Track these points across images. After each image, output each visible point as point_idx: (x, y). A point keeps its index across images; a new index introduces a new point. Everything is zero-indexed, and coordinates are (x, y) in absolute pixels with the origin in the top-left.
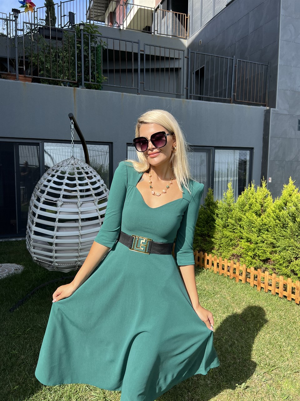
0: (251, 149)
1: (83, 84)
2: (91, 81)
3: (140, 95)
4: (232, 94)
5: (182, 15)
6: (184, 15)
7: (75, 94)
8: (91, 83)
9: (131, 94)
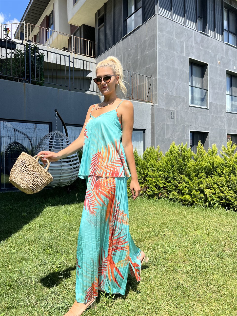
0: (144, 131)
1: (30, 81)
2: (37, 80)
3: (71, 91)
4: (131, 94)
6: (93, 43)
7: (24, 88)
8: (37, 81)
9: (65, 90)
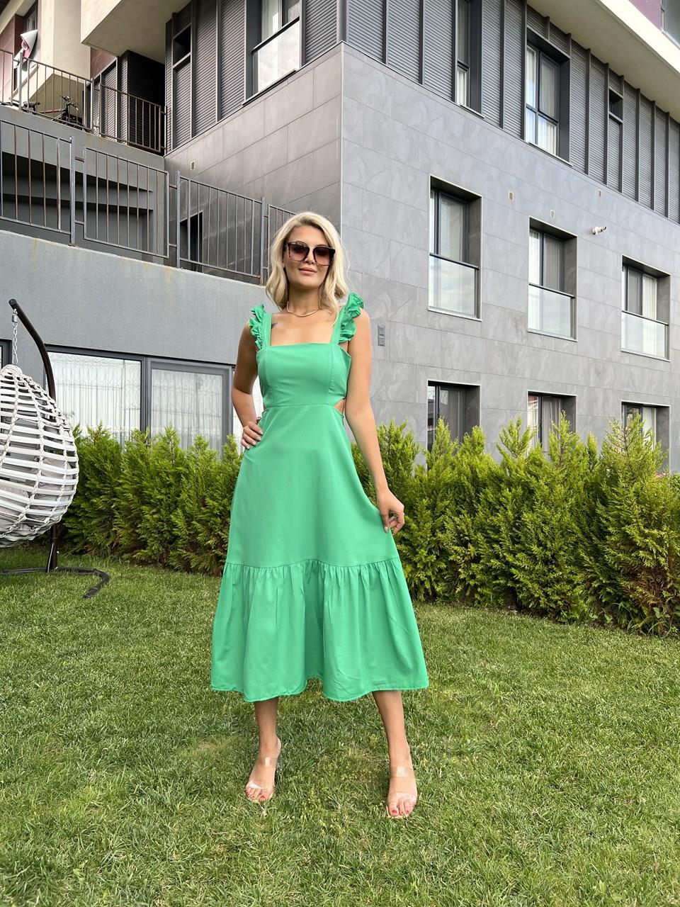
3: (75, 248)
4: (262, 267)
5: (152, 106)
6: (158, 108)
9: (56, 244)
